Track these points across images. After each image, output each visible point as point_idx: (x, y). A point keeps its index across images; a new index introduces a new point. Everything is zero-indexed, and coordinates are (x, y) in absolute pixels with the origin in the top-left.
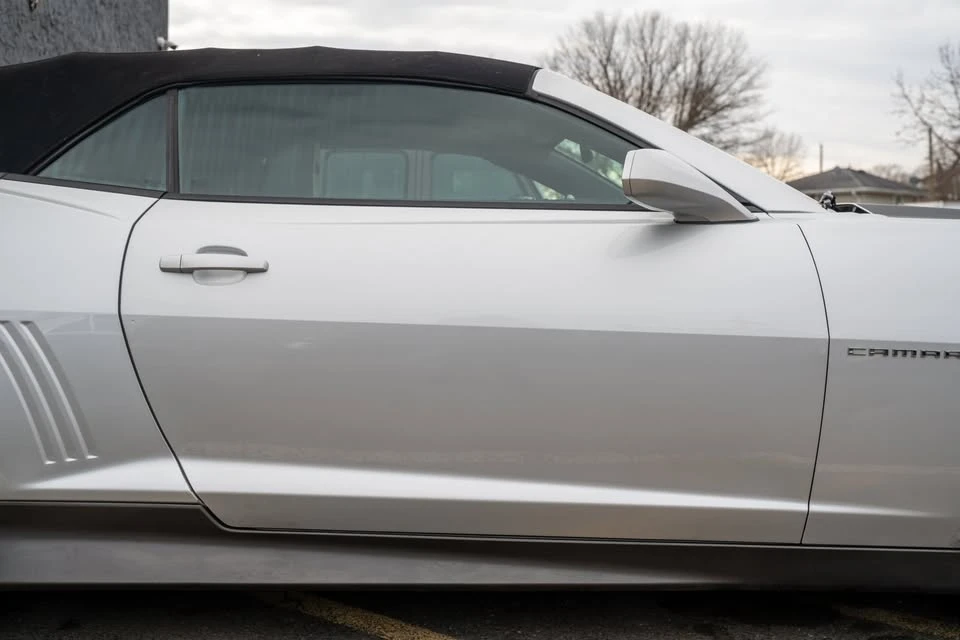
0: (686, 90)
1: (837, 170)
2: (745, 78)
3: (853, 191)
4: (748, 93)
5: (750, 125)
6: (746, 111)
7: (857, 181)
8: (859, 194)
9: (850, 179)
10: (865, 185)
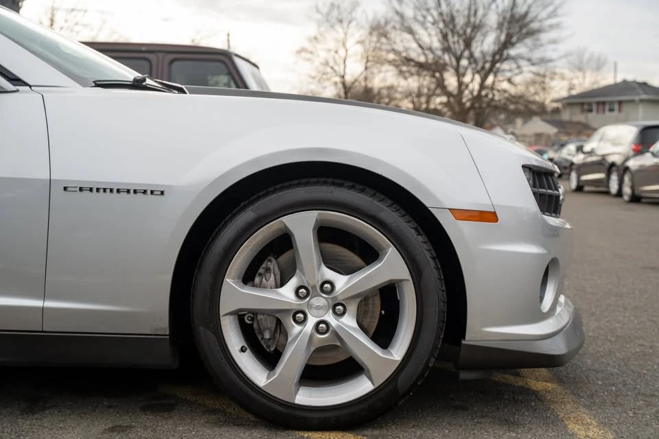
0: (504, 18)
1: (625, 82)
2: (551, 9)
3: (636, 98)
4: (554, 21)
5: (553, 46)
6: (552, 35)
7: (640, 91)
8: (642, 101)
9: (634, 89)
10: (646, 93)
